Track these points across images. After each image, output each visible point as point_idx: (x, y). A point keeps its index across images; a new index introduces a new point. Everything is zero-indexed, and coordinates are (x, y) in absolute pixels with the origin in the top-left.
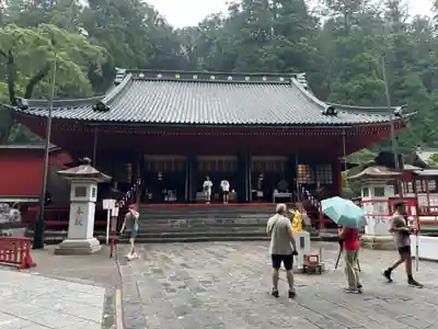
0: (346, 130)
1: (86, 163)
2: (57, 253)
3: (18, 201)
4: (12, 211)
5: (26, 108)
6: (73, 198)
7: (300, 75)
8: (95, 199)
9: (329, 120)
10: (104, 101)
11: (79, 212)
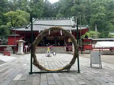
1: (21, 39)
2: (16, 54)
3: (11, 46)
4: (10, 48)
5: (12, 29)
6: (19, 45)
7: (73, 17)
8: (23, 46)
10: (27, 27)
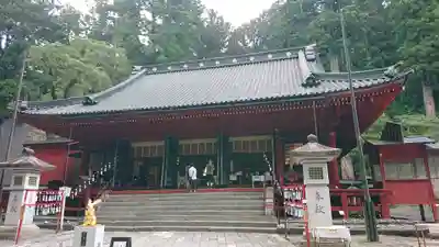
0: (316, 101)
1: (28, 154)
5: (23, 109)
6: (12, 187)
7: (308, 47)
8: (37, 187)
9: (309, 91)
10: (93, 97)
11: (15, 200)
